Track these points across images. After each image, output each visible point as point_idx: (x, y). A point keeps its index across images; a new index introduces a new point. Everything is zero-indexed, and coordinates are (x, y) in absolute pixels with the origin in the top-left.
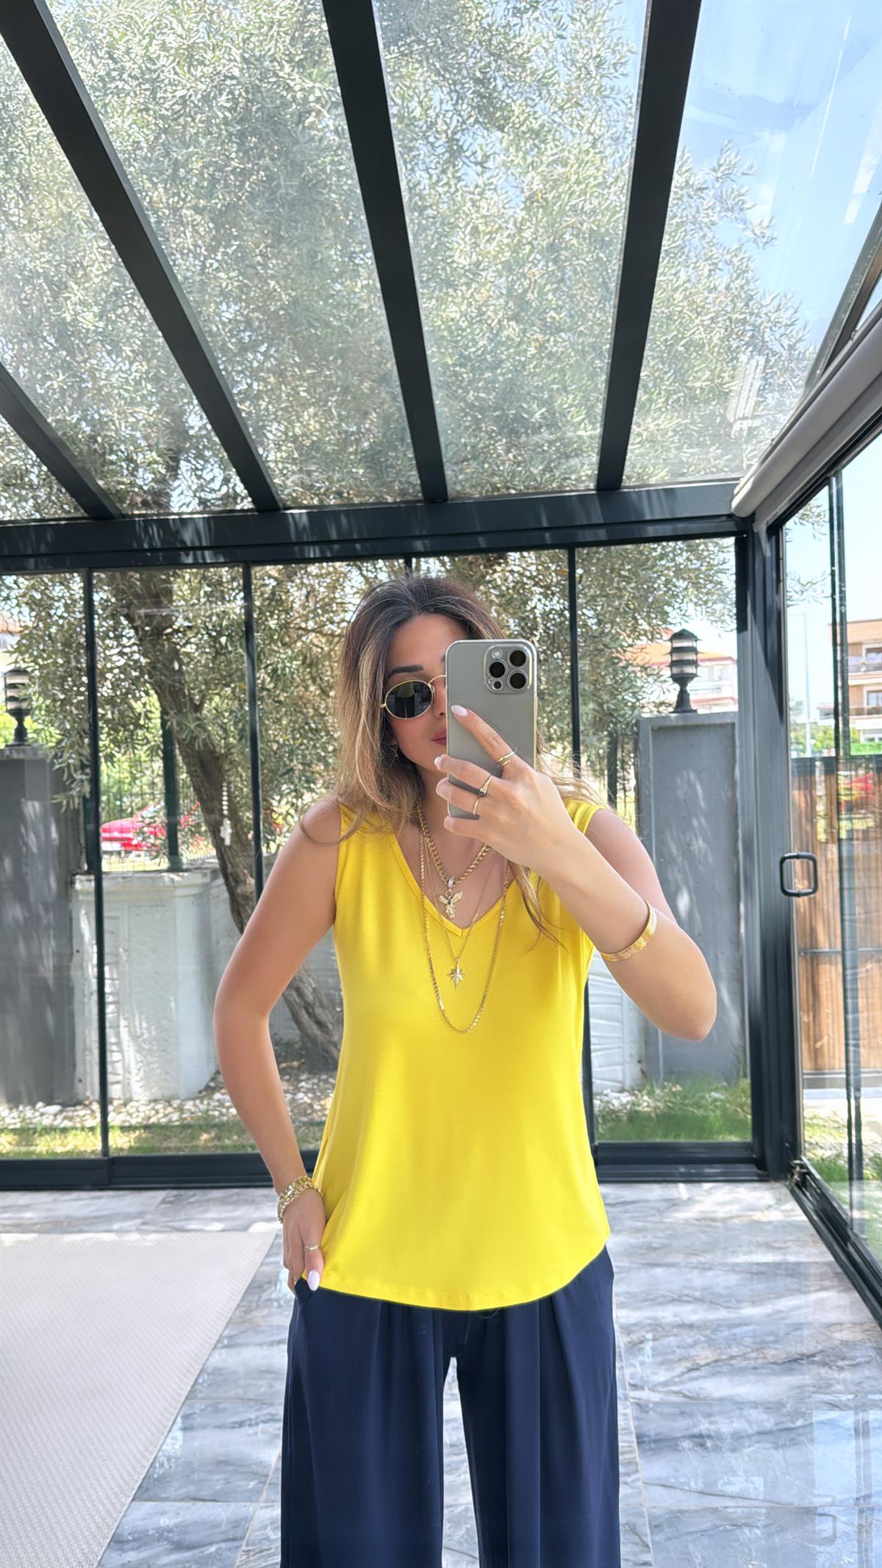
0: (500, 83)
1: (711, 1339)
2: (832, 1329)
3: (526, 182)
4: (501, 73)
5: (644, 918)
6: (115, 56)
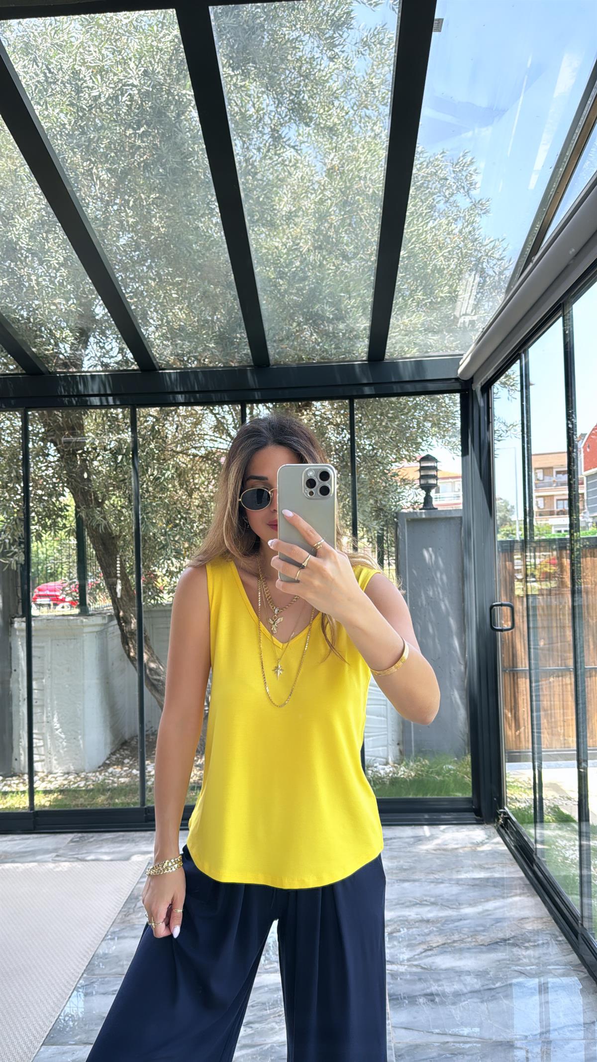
1: (440, 929)
2: (522, 922)
3: (328, 159)
5: (401, 649)
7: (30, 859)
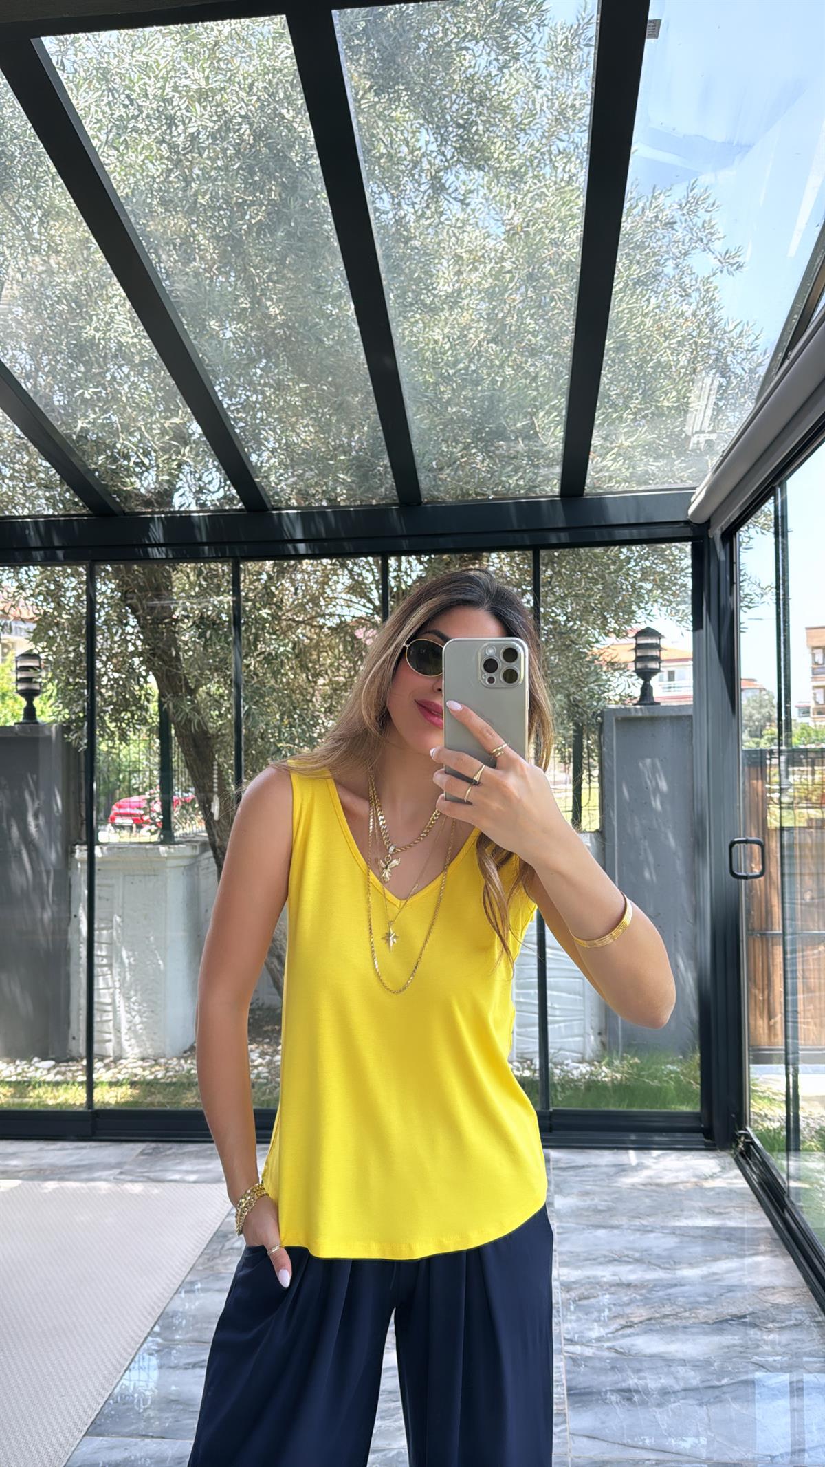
1: (647, 1298)
2: (764, 1292)
3: (508, 216)
5: (621, 910)
7: (84, 1176)
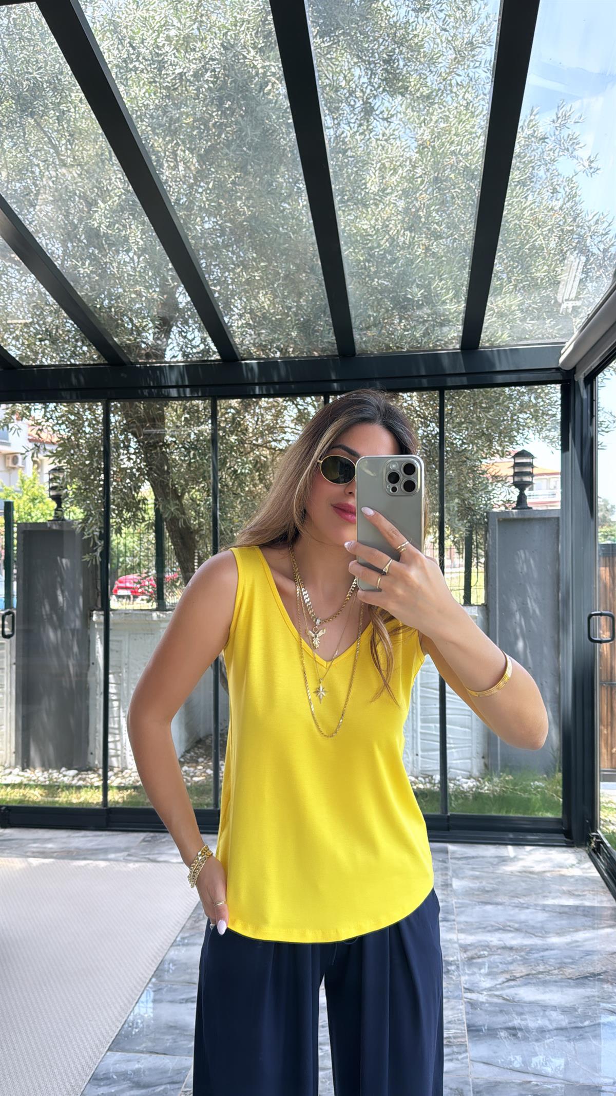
0: (401, 63)
1: (525, 959)
2: (614, 956)
3: (420, 134)
4: (402, 56)
5: (503, 666)
6: (134, 45)
7: (102, 857)
